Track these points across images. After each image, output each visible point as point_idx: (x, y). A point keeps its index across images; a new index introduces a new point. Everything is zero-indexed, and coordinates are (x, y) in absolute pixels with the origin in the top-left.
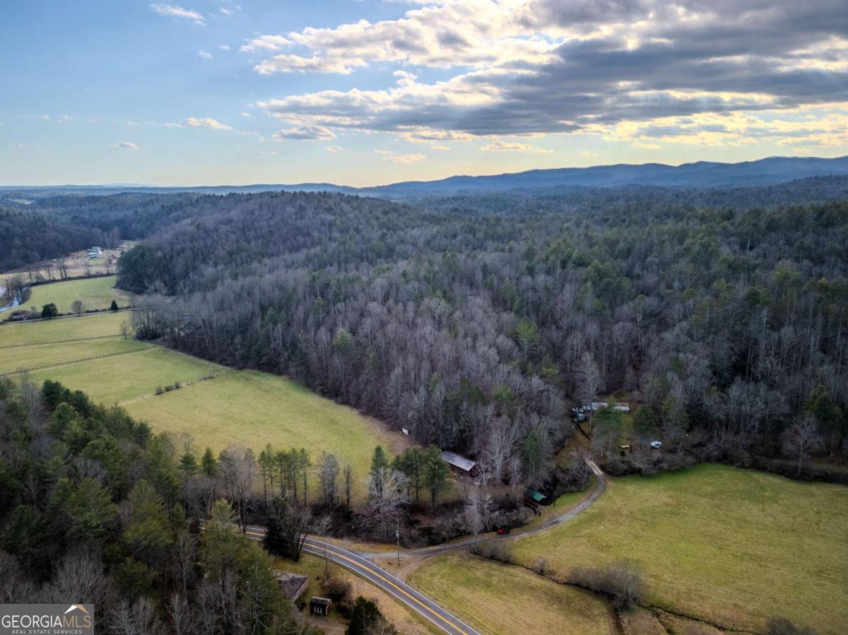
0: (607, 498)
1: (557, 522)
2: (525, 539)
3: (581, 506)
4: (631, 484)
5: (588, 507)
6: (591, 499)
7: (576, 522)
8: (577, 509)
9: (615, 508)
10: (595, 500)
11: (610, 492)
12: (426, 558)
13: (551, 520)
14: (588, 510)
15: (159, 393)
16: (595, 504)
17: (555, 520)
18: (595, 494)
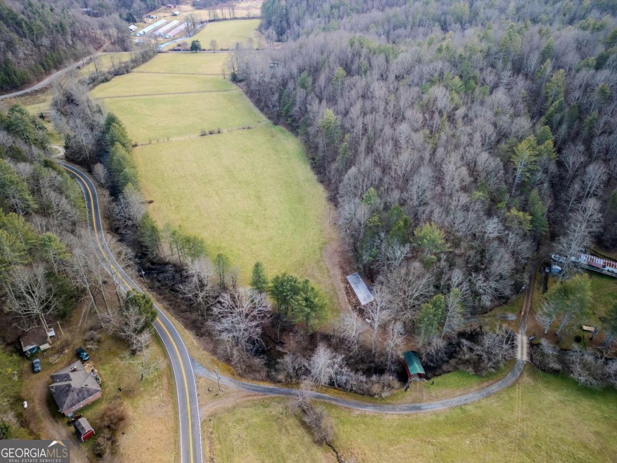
0: (507, 398)
1: (419, 408)
2: (366, 416)
3: (464, 397)
4: (556, 390)
5: (473, 403)
6: (484, 393)
7: (441, 419)
8: (454, 401)
9: (506, 418)
10: (489, 395)
11: (518, 392)
12: (250, 396)
13: (414, 402)
14: (468, 408)
15: (203, 135)
16: (484, 403)
17: (418, 405)
18: (495, 388)
